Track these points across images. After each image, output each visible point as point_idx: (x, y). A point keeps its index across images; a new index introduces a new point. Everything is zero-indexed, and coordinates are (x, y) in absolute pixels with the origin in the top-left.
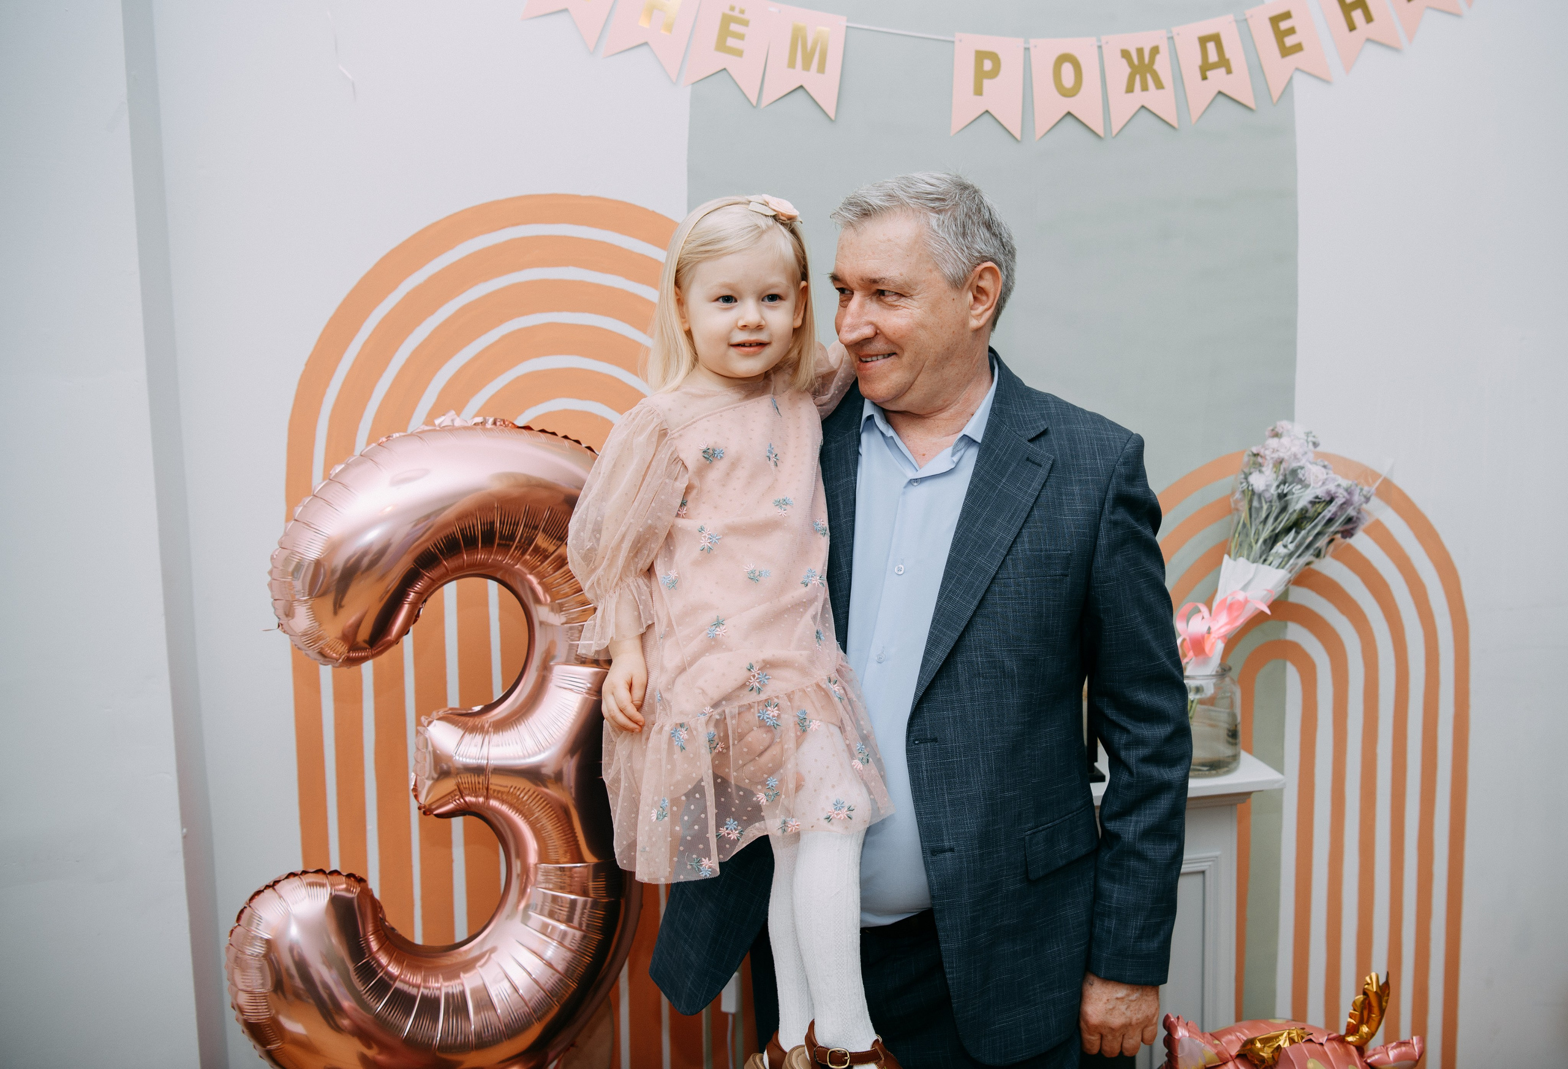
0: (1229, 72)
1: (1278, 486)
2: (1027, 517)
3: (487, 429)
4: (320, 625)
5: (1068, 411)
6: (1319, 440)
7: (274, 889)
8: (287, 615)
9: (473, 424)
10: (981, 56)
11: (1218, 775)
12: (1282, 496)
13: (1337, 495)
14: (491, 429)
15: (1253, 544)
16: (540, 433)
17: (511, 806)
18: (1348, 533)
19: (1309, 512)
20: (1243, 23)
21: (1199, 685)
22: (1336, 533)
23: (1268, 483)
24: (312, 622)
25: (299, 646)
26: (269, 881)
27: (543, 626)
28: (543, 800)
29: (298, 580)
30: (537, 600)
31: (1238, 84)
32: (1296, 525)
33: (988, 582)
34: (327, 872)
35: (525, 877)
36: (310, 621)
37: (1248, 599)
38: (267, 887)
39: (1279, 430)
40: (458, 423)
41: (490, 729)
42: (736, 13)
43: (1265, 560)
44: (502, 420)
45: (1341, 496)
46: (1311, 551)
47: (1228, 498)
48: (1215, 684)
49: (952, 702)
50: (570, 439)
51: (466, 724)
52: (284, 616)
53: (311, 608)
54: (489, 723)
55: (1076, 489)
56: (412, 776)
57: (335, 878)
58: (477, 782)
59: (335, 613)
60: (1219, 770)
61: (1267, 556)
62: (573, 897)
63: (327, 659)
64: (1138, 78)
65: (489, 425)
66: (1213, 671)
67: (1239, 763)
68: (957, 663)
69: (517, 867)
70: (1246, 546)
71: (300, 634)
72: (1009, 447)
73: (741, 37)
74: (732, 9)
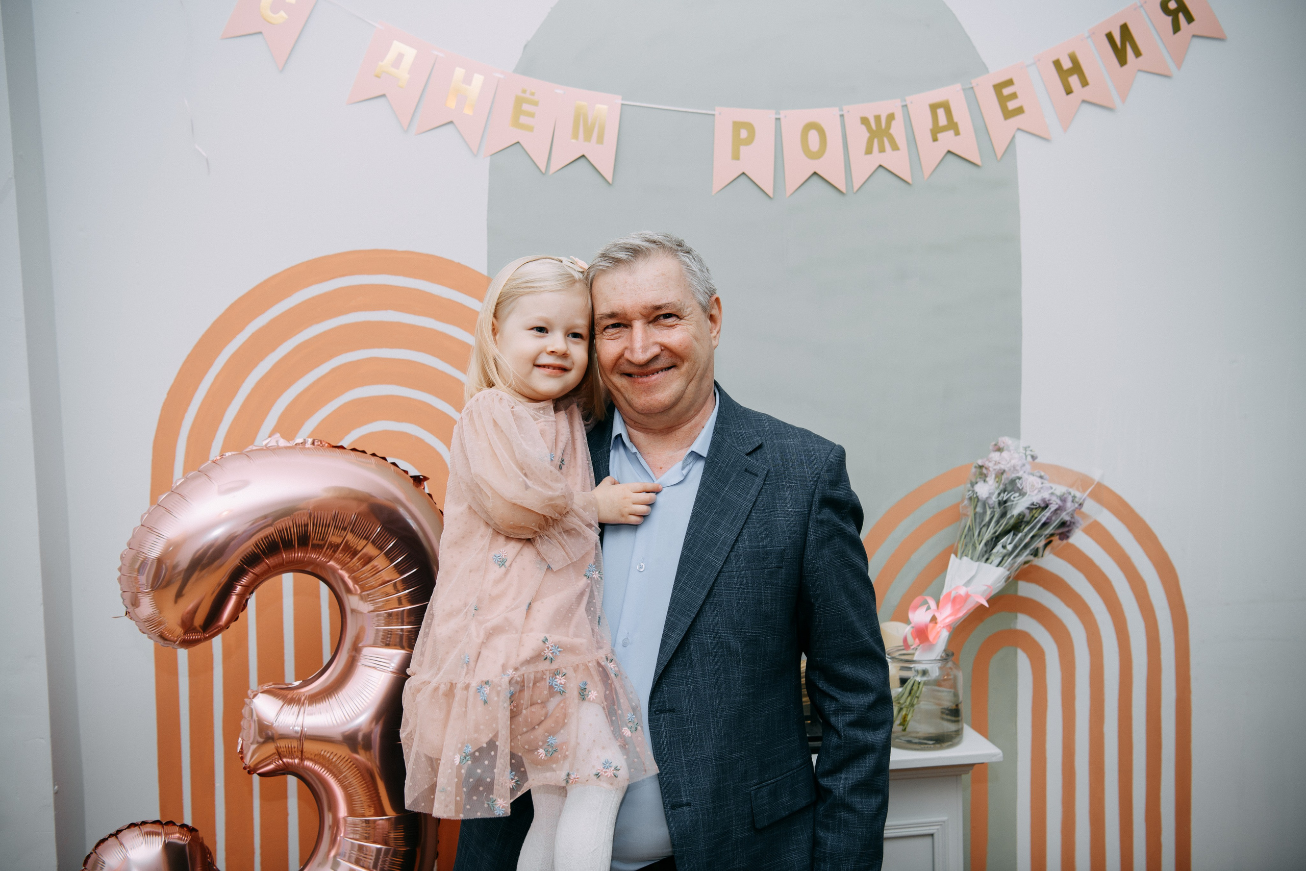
0: (957, 133)
1: (999, 494)
2: (747, 520)
3: (305, 448)
4: (160, 613)
5: (779, 428)
6: (1035, 453)
7: (117, 838)
8: (133, 605)
9: (295, 444)
10: (738, 126)
11: (941, 748)
12: (1003, 503)
13: (1051, 502)
14: (309, 448)
15: (977, 545)
16: (351, 451)
17: (323, 766)
18: (1064, 536)
19: (1025, 517)
20: (970, 91)
21: (924, 669)
22: (1052, 535)
23: (991, 491)
24: (154, 610)
25: (143, 631)
26: (113, 831)
27: (354, 613)
28: (351, 763)
29: (143, 575)
30: (348, 591)
31: (966, 144)
32: (1016, 528)
33: (715, 576)
34: (164, 823)
35: (335, 829)
36: (153, 609)
37: (969, 593)
38: (111, 835)
39: (1001, 445)
40: (283, 443)
41: (305, 701)
42: (527, 95)
43: (987, 559)
44: (319, 440)
45: (1054, 503)
46: (1028, 551)
47: (957, 505)
48: (940, 668)
49: (687, 677)
50: (378, 456)
51: (286, 696)
52: (131, 605)
53: (154, 598)
54: (305, 696)
55: (787, 494)
56: (239, 741)
57: (170, 828)
58: (293, 746)
59: (176, 602)
60: (943, 744)
61: (990, 555)
62: (379, 846)
63: (166, 642)
64: (876, 141)
65: (308, 445)
66: (937, 656)
67: (961, 738)
68: (690, 645)
69: (328, 819)
70: (970, 546)
71: (143, 620)
72: (730, 460)
73: (532, 115)
74: (524, 91)
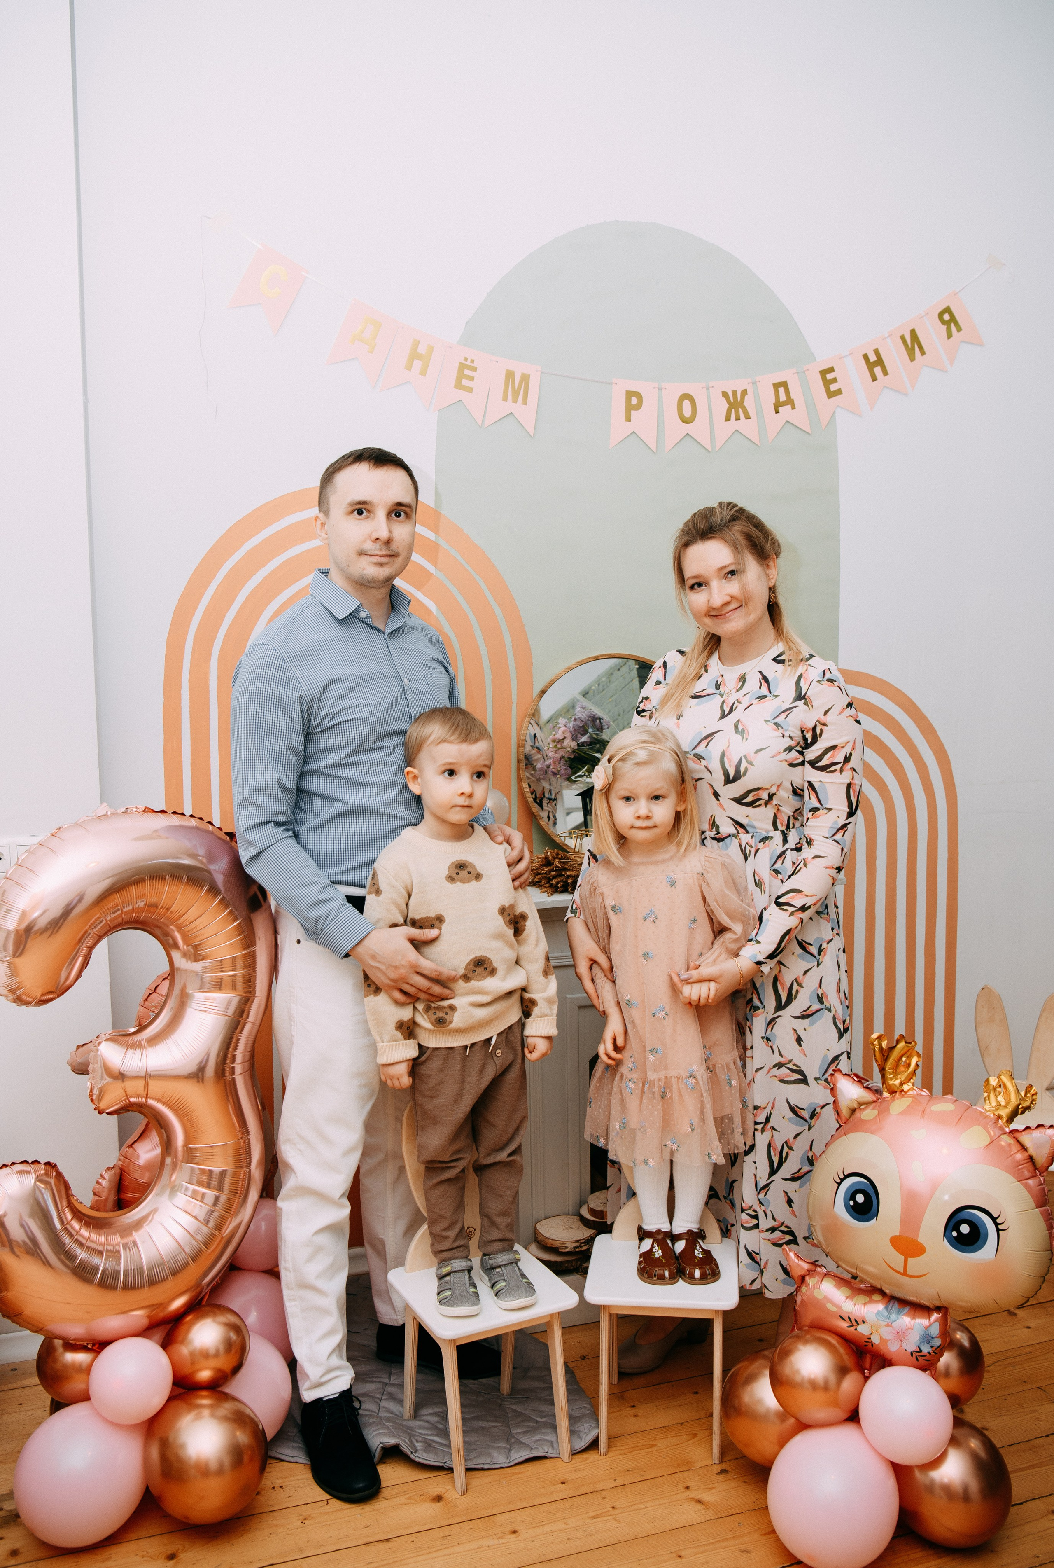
0: (793, 408)
10: (630, 394)
20: (802, 374)
31: (800, 416)
42: (468, 363)
64: (734, 411)
73: (471, 379)
74: (466, 359)
